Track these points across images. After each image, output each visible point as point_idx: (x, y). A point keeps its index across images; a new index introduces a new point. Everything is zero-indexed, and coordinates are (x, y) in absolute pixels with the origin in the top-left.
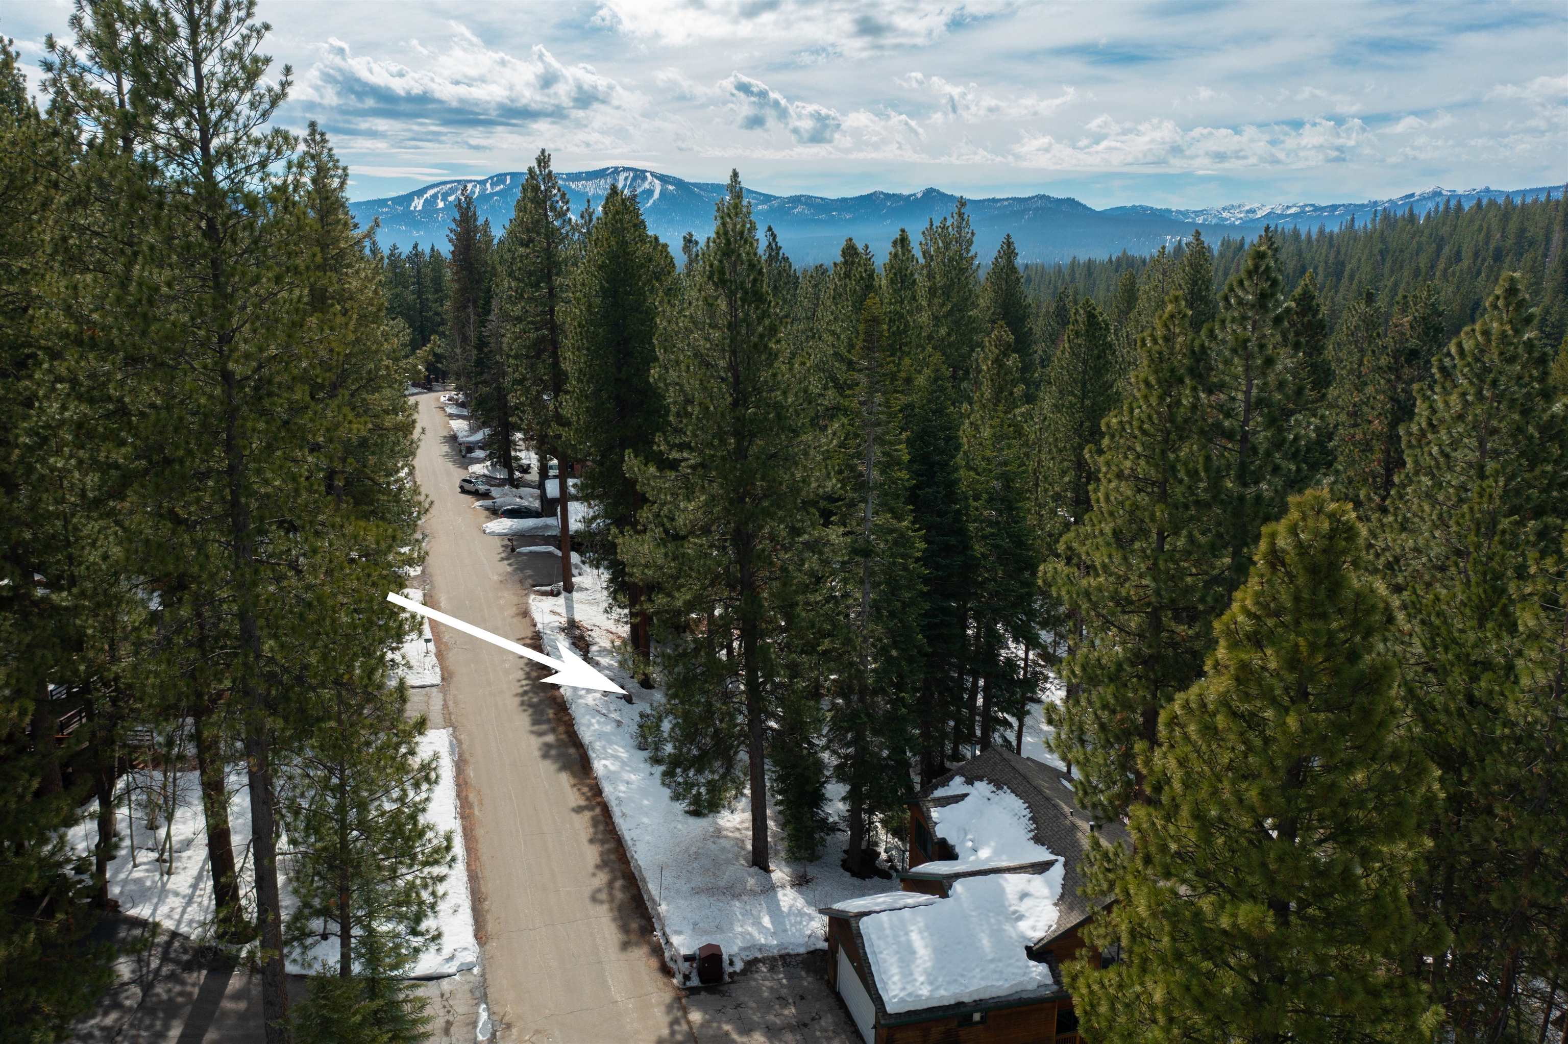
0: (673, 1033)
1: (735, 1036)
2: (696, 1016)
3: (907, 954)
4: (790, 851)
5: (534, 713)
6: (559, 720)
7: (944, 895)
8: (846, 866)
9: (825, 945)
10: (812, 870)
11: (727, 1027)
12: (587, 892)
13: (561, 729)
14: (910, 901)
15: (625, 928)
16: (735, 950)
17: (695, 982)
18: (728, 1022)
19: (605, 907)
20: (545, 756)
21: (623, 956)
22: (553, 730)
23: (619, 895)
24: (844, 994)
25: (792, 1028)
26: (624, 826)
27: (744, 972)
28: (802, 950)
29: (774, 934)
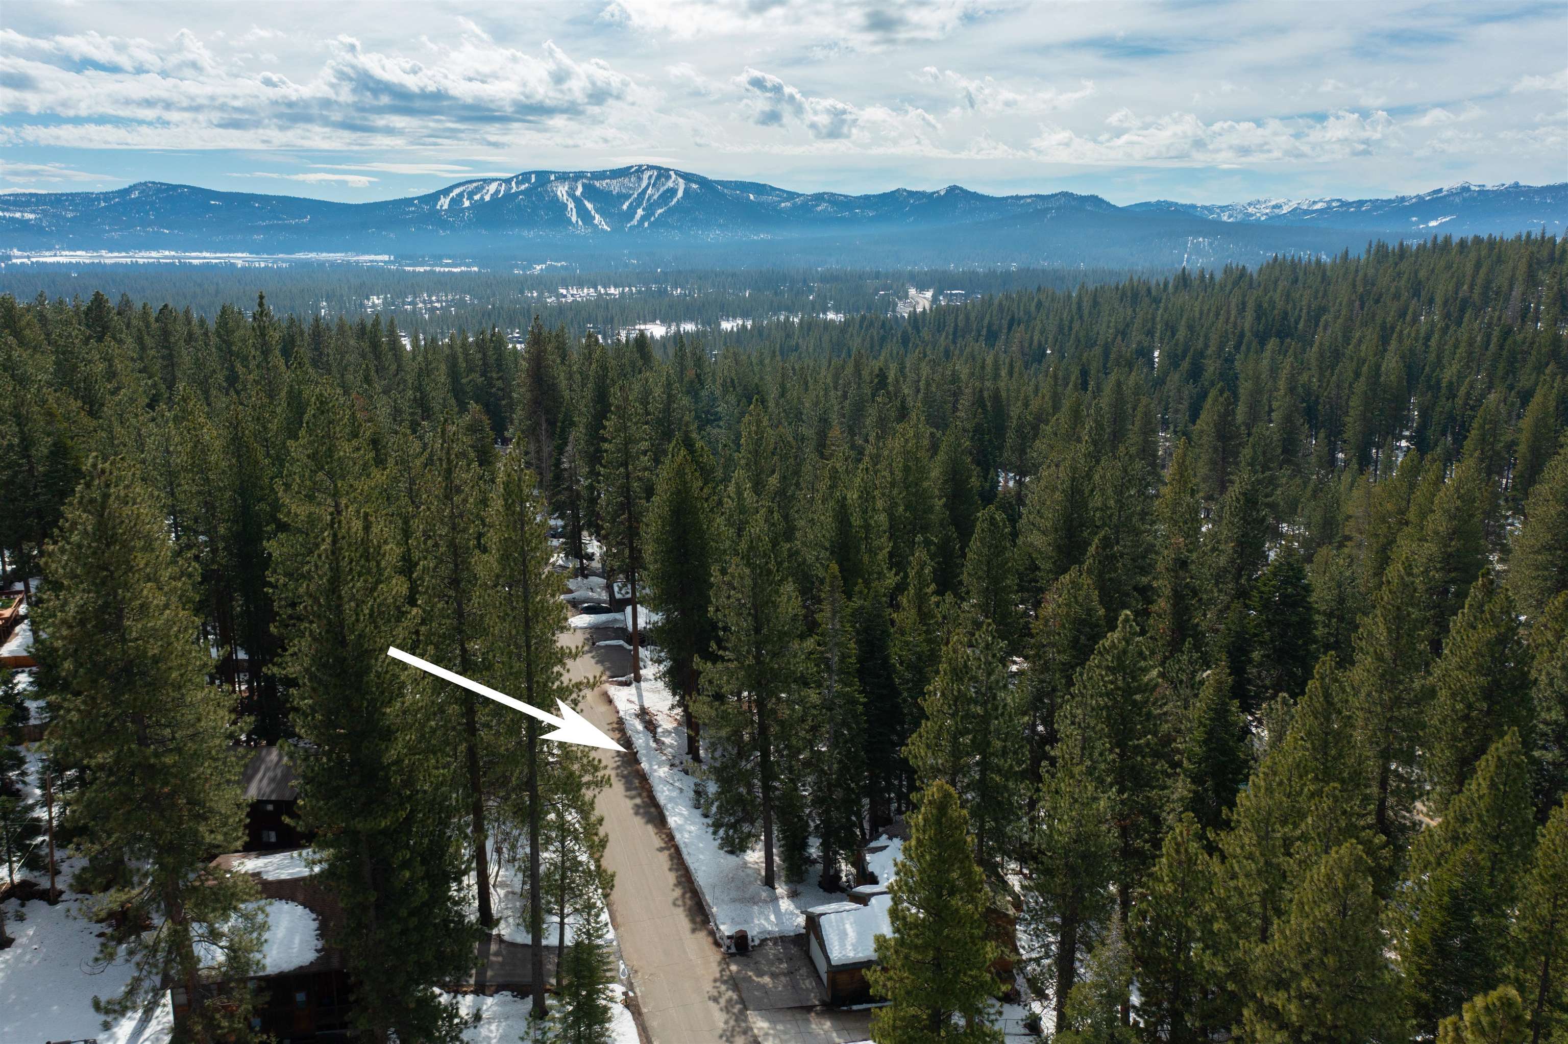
0: (722, 976)
1: (755, 978)
2: (734, 968)
3: (843, 935)
4: (787, 876)
5: (626, 783)
6: (643, 788)
7: (866, 905)
8: (821, 885)
9: (804, 931)
10: (800, 888)
11: (750, 973)
12: (671, 900)
13: (644, 794)
14: (847, 908)
15: (693, 921)
16: (755, 933)
17: (733, 950)
18: (751, 970)
19: (681, 909)
20: (637, 814)
21: (693, 936)
22: (640, 795)
23: (689, 902)
24: (813, 957)
25: (785, 975)
26: (689, 860)
27: (760, 945)
28: (792, 934)
29: (777, 925)
